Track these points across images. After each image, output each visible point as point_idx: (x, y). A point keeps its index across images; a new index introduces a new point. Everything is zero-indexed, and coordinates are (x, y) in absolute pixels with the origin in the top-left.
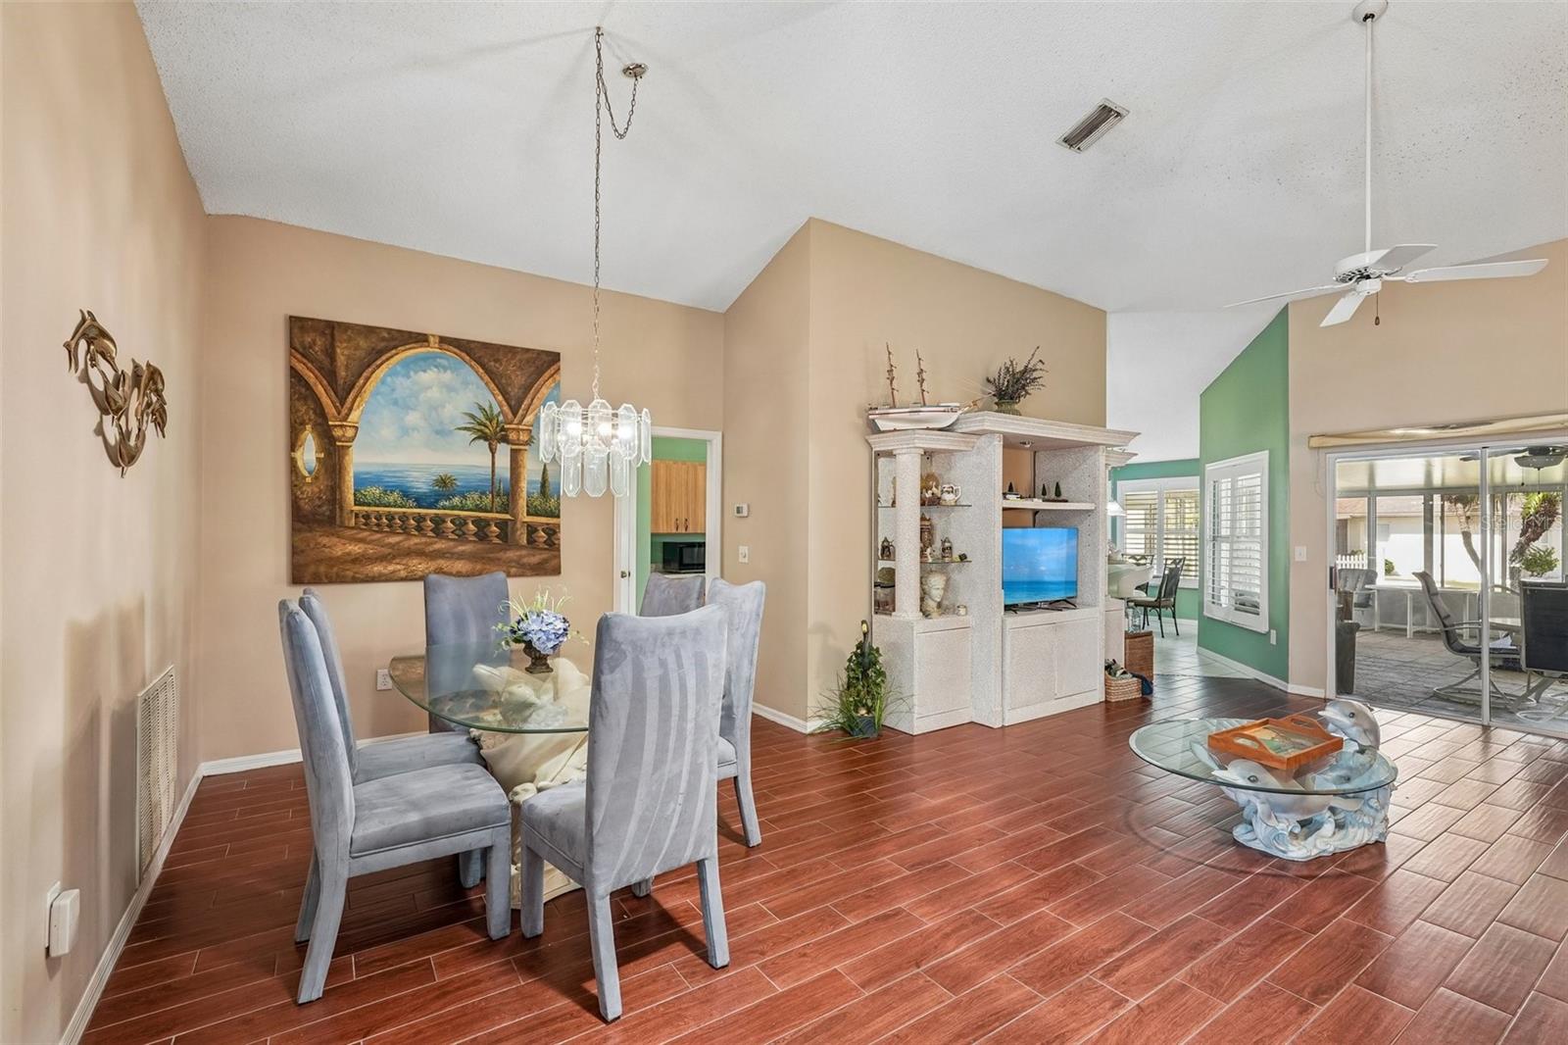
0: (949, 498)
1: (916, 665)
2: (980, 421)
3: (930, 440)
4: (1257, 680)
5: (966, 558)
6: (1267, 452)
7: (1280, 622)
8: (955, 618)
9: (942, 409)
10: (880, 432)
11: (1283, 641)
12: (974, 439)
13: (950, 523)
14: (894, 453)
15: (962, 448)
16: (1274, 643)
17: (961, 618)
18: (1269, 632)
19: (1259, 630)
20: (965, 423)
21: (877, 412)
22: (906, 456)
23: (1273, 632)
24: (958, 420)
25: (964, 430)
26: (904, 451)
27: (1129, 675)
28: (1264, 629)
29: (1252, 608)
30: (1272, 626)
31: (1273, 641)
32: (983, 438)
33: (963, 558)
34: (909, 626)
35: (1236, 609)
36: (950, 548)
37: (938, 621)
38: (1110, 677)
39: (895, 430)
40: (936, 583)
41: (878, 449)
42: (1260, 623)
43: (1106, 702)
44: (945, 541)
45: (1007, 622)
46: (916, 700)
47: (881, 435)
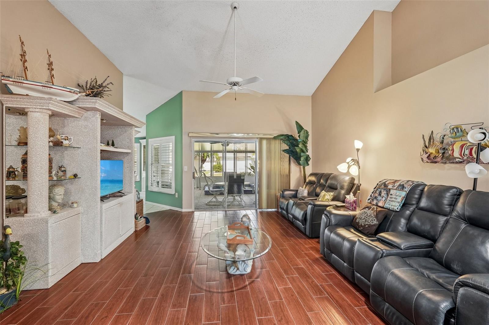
0: (66, 143)
1: (50, 244)
2: (93, 102)
3: (59, 106)
4: (171, 209)
5: (77, 176)
6: (174, 136)
7: (179, 190)
8: (73, 210)
9: (69, 90)
10: (12, 93)
11: (180, 197)
12: (83, 112)
13: (64, 157)
14: (26, 110)
15: (76, 116)
16: (177, 197)
17: (76, 209)
18: (175, 194)
19: (172, 193)
20: (82, 102)
21: (11, 79)
22: (39, 113)
23: (177, 194)
24: (77, 99)
25: (80, 106)
26: (37, 110)
27: (142, 218)
28: (173, 193)
29: (168, 186)
30: (176, 192)
31: (177, 196)
32: (89, 113)
33: (75, 176)
34: (45, 221)
35: (162, 187)
36: (65, 171)
37: (63, 214)
38: (136, 220)
39: (27, 95)
40: (59, 192)
41: (10, 106)
42: (172, 191)
43: (136, 231)
44: (61, 167)
45: (103, 207)
46: (50, 266)
47: (13, 96)
